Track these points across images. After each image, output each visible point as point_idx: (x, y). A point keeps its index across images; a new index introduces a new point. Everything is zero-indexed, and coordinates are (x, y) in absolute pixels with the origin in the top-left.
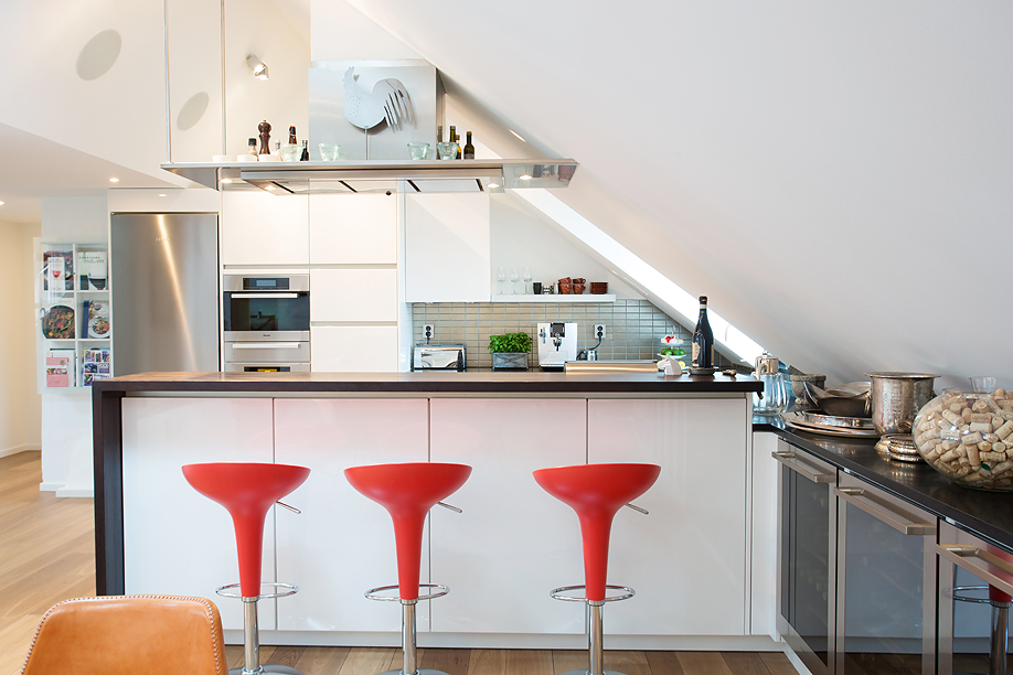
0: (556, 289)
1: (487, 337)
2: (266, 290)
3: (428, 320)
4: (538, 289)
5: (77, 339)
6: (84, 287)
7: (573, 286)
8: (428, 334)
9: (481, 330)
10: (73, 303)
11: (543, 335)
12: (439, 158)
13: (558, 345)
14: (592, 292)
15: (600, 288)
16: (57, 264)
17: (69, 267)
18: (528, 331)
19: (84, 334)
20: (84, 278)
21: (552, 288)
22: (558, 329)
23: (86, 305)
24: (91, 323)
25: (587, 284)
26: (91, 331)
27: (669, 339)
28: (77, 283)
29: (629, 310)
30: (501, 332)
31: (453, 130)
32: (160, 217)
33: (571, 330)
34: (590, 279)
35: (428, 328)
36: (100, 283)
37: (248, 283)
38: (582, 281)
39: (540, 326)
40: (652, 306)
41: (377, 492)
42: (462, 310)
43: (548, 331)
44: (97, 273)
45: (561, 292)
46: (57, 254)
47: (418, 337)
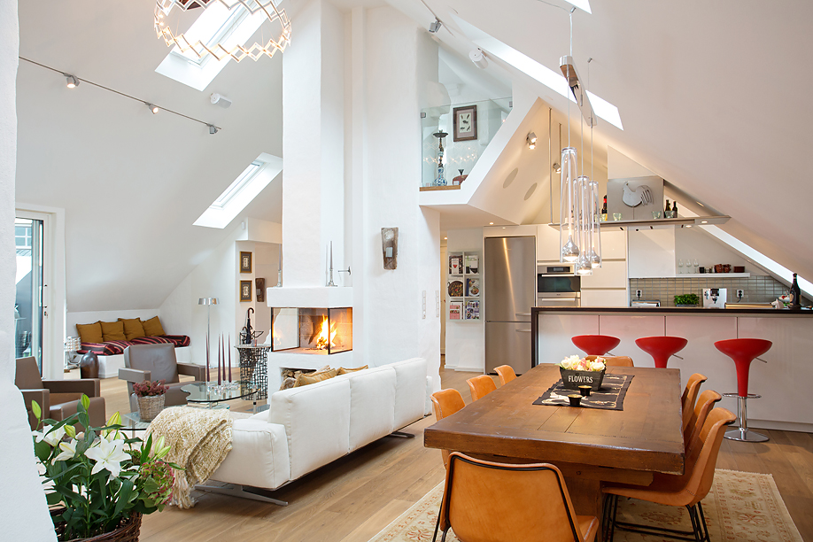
0: (713, 270)
1: (672, 296)
2: (558, 272)
3: (639, 286)
4: (702, 270)
5: (464, 297)
6: (468, 272)
7: (724, 268)
8: (639, 295)
9: (669, 293)
10: (462, 280)
11: (706, 295)
12: (665, 217)
13: (715, 300)
14: (735, 272)
15: (740, 269)
16: (456, 262)
17: (461, 263)
18: (696, 293)
19: (467, 295)
20: (468, 268)
21: (711, 270)
22: (715, 292)
23: (468, 280)
24: (470, 289)
25: (732, 268)
26: (470, 293)
27: (783, 297)
28: (464, 271)
29: (758, 281)
30: (680, 293)
31: (667, 201)
32: (504, 239)
33: (723, 292)
34: (734, 264)
35: (639, 292)
36: (475, 270)
37: (550, 269)
38: (729, 266)
39: (704, 290)
40: (774, 279)
41: (649, 348)
42: (658, 282)
43: (709, 292)
44: (474, 266)
45: (716, 272)
46: (455, 257)
47: (633, 296)
